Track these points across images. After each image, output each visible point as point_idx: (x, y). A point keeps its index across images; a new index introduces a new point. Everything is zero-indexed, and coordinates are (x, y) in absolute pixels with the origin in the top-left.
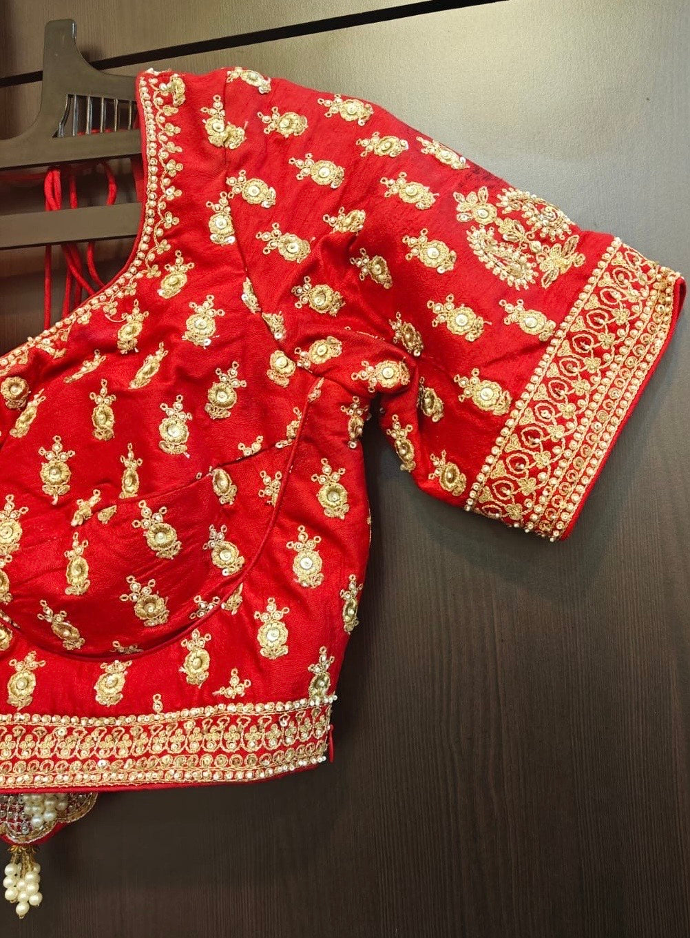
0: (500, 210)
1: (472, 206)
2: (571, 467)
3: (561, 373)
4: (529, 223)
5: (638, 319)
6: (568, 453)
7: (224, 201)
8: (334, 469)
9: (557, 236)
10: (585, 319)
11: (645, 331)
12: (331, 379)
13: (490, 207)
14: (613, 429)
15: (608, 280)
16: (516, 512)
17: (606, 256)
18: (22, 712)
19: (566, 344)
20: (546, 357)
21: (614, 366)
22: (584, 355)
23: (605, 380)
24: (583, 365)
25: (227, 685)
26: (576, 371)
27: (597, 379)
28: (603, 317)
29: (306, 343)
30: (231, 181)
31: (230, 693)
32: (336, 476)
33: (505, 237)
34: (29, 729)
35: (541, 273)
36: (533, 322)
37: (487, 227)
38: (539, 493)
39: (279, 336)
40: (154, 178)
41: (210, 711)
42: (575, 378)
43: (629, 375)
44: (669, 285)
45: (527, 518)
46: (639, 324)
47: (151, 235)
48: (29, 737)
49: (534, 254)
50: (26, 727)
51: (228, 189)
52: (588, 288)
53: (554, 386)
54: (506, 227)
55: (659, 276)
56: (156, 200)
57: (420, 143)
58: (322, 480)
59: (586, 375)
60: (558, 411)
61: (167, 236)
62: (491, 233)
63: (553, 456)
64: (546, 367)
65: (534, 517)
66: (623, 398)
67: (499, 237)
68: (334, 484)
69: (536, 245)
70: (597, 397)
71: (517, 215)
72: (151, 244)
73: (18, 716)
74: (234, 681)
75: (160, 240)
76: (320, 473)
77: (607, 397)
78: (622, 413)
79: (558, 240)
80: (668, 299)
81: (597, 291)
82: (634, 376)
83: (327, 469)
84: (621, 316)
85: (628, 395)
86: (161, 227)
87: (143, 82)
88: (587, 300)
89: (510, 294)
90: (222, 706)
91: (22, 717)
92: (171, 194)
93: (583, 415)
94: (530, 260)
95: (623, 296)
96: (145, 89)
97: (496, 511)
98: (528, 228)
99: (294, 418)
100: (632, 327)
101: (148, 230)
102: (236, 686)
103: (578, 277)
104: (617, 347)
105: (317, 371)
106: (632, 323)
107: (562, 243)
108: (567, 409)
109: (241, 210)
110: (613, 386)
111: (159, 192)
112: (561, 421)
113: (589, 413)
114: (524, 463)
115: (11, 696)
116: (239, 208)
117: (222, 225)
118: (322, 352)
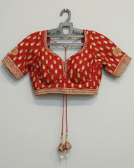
1: (113, 48)
7: (91, 45)
12: (101, 63)
13: (115, 48)
16: (116, 75)
25: (91, 87)
35: (119, 55)
36: (118, 60)
39: (96, 58)
41: (89, 89)
48: (73, 90)
57: (109, 41)
72: (84, 48)
76: (99, 71)
86: (85, 46)
87: (84, 31)
88: (122, 58)
89: (116, 57)
97: (114, 75)
103: (122, 56)
111: (86, 43)
115: (72, 87)
116: (93, 45)
117: (91, 47)
118: (100, 60)
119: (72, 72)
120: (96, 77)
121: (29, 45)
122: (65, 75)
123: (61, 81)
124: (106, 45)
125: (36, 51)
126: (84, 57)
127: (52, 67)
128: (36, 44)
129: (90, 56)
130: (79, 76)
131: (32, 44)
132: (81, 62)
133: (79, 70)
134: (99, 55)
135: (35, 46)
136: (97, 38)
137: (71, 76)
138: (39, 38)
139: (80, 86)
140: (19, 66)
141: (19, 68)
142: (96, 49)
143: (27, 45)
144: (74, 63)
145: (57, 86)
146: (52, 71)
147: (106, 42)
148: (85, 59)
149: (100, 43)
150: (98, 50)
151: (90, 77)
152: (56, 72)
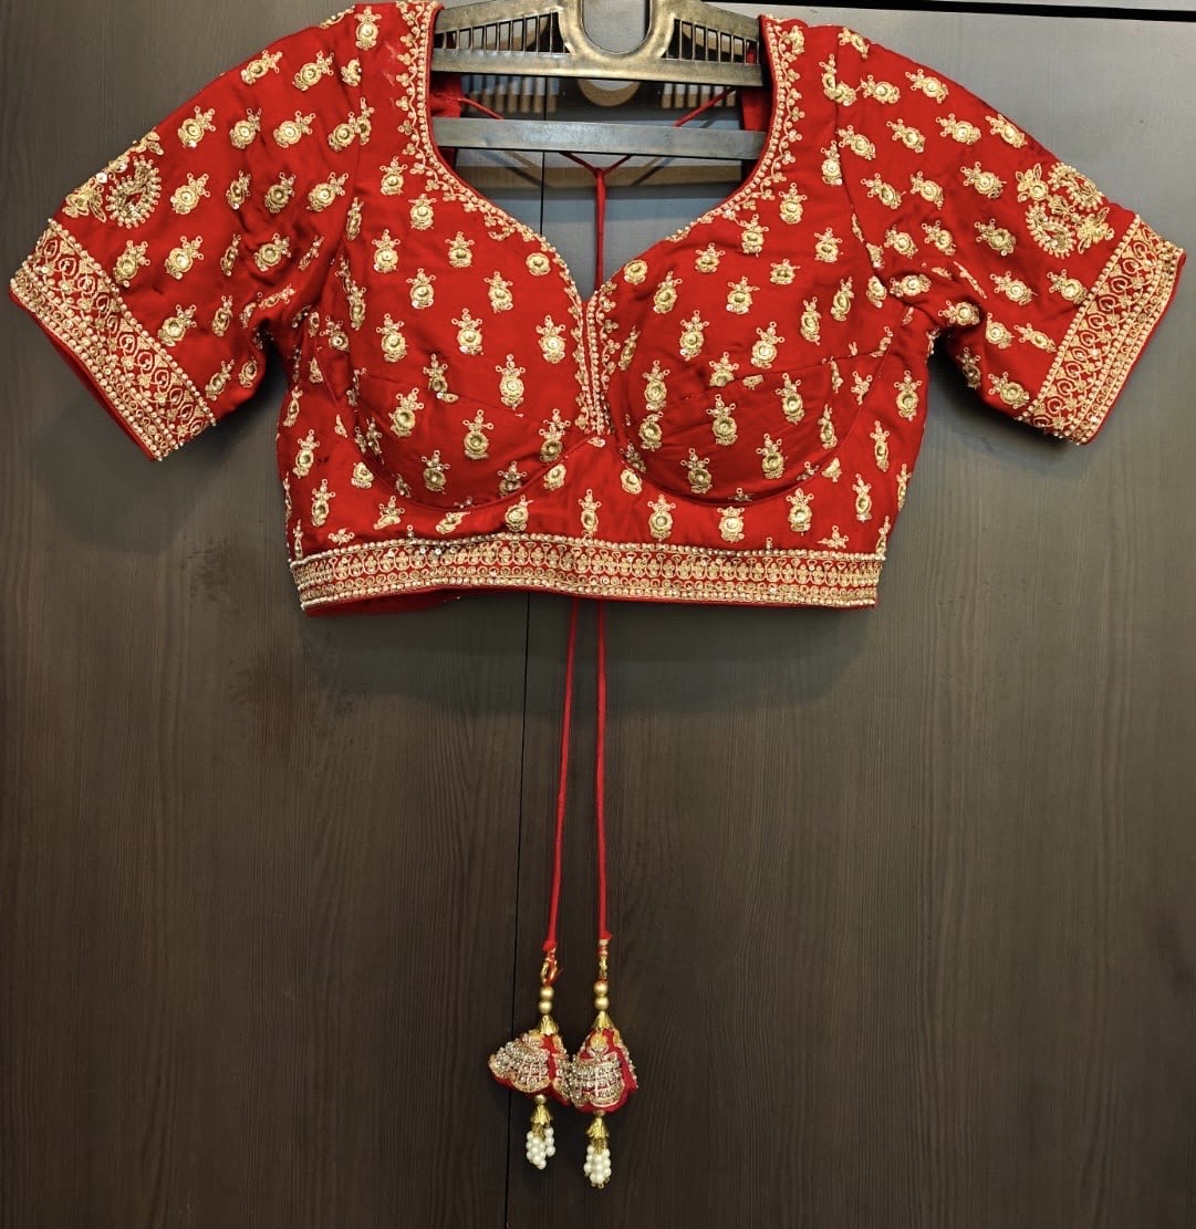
0: (1051, 186)
1: (1030, 184)
2: (1100, 392)
3: (1090, 327)
4: (1071, 198)
5: (1150, 285)
6: (1098, 383)
7: (834, 148)
8: (914, 381)
9: (1092, 208)
10: (1110, 285)
11: (1155, 294)
12: (919, 309)
13: (1042, 184)
14: (1128, 367)
15: (1130, 254)
16: (1059, 423)
17: (1130, 232)
18: (663, 543)
19: (1094, 304)
20: (1078, 315)
21: (1129, 321)
22: (1107, 313)
23: (1122, 332)
24: (1106, 320)
25: (830, 537)
26: (1101, 324)
27: (1117, 330)
28: (1123, 283)
29: (900, 277)
30: (842, 133)
31: (832, 544)
32: (914, 386)
33: (1053, 211)
34: (669, 556)
35: (1079, 241)
36: (1071, 289)
37: (1040, 203)
38: (1079, 409)
39: (877, 265)
40: (780, 120)
41: (813, 555)
42: (1101, 330)
43: (1141, 327)
44: (1174, 258)
45: (1067, 428)
46: (1150, 289)
47: (769, 167)
48: (669, 562)
49: (1073, 224)
50: (667, 554)
51: (838, 139)
52: (1114, 258)
53: (1085, 337)
54: (1054, 202)
55: (1164, 250)
56: (779, 139)
57: (988, 122)
58: (902, 387)
59: (1108, 328)
60: (1088, 354)
61: (783, 170)
62: (1043, 209)
63: (1088, 384)
64: (1079, 323)
65: (1073, 427)
66: (1136, 345)
67: (1048, 212)
68: (911, 392)
69: (1076, 217)
70: (1116, 344)
71: (1063, 191)
72: (768, 173)
73: (660, 546)
74: (836, 535)
75: (776, 171)
76: (902, 381)
77: (1124, 344)
78: (1135, 355)
79: (1093, 211)
80: (1172, 269)
81: (1120, 261)
82: (1144, 329)
83: (908, 379)
84: (1138, 283)
85: (1139, 342)
86: (780, 161)
87: (770, 29)
88: (1112, 269)
89: (1057, 265)
90: (825, 552)
91: (663, 547)
92: (793, 136)
93: (1106, 357)
94: (1071, 230)
95: (1140, 265)
96: (772, 35)
97: (1044, 422)
98: (1070, 202)
99: (886, 335)
100: (1145, 291)
101: (768, 162)
102: (837, 540)
103: (1106, 248)
104: (1133, 306)
105: (907, 301)
106: (1145, 288)
107: (1096, 213)
108: (1094, 353)
109: (847, 157)
110: (1128, 336)
111: (782, 133)
112: (1091, 360)
113: (1110, 355)
114: (1069, 387)
115: (653, 530)
116: (846, 156)
117: (831, 169)
118: (913, 286)
119: (655, 394)
120: (880, 437)
121: (264, 138)
122: (593, 417)
123: (556, 477)
124: (968, 154)
125: (322, 195)
126: (772, 253)
127: (469, 337)
128: (324, 126)
129: (828, 248)
130: (726, 430)
131: (289, 133)
132: (740, 299)
133: (722, 371)
134: (901, 242)
135: (314, 143)
136: (886, 92)
137: (651, 434)
138: (351, 73)
139: (732, 524)
140: (173, 331)
141: (178, 352)
142: (876, 186)
143: (244, 133)
144: (681, 311)
145: (518, 514)
146: (475, 380)
147: (964, 132)
148: (783, 273)
149: (913, 139)
150: (891, 198)
151: (829, 438)
152: (512, 387)
